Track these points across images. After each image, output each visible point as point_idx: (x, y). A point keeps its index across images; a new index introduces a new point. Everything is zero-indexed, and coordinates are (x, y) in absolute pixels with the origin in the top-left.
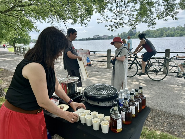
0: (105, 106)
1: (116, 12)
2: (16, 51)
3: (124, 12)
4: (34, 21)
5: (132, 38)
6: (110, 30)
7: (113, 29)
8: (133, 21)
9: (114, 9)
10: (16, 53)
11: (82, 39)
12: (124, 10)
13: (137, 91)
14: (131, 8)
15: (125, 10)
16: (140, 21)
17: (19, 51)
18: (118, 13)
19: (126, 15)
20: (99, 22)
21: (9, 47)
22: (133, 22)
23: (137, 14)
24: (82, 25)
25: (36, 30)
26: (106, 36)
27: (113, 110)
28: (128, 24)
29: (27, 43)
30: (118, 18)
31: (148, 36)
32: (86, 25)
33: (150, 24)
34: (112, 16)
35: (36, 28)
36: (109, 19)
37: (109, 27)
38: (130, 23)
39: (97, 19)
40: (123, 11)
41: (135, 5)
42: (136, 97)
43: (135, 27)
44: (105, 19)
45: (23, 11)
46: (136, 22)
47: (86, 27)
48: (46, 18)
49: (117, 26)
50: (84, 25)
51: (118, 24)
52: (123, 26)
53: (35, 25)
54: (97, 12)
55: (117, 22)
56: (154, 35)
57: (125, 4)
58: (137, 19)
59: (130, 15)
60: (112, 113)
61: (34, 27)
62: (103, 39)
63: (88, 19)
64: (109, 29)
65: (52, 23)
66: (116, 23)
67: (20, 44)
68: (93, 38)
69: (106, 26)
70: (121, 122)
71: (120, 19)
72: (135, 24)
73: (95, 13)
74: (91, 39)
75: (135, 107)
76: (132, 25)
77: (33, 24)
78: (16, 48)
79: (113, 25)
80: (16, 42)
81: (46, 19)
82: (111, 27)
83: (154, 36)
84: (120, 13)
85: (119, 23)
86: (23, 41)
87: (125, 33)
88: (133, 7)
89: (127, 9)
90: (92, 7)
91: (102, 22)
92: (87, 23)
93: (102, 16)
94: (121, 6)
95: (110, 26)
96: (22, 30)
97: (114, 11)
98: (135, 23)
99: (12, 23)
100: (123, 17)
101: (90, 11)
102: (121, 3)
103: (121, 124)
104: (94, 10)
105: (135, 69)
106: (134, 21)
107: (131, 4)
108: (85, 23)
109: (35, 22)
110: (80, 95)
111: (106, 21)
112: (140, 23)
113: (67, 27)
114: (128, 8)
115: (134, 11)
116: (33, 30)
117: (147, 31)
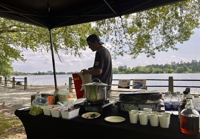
4: (21, 50)
11: (71, 72)
24: (75, 56)
25: (22, 60)
31: (138, 72)
35: (22, 57)
47: (80, 57)
50: (77, 55)
61: (20, 56)
71: (120, 48)
77: (20, 53)
83: (144, 72)
108: (79, 53)
113: (60, 57)
117: (137, 67)
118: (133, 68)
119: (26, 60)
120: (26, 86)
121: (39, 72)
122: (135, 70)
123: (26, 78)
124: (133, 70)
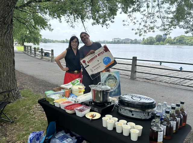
0: (141, 118)
1: (147, 14)
2: (26, 50)
3: (157, 14)
5: (160, 44)
6: (138, 34)
7: (141, 33)
8: (167, 25)
9: (145, 10)
10: (26, 53)
11: (99, 41)
12: (157, 12)
13: (178, 105)
14: (165, 9)
15: (159, 12)
16: (176, 26)
17: (29, 50)
18: (149, 15)
19: (159, 18)
20: (125, 25)
21: (17, 46)
22: (167, 27)
23: (172, 16)
24: (102, 27)
25: (49, 29)
26: (128, 39)
27: (154, 122)
28: (160, 28)
29: (37, 42)
30: (149, 21)
31: (181, 43)
32: (107, 26)
33: (188, 30)
34: (141, 18)
35: (49, 26)
36: (137, 21)
37: (137, 31)
38: (163, 27)
39: (123, 21)
40: (155, 13)
41: (171, 6)
42: (177, 112)
43: (169, 32)
44: (132, 22)
45: (38, 7)
46: (171, 27)
47: (107, 28)
48: (61, 15)
49: (146, 30)
50: (105, 26)
51: (148, 28)
52: (154, 30)
53: (48, 23)
54: (123, 12)
55: (147, 25)
56: (190, 42)
57: (158, 5)
58: (171, 22)
59: (164, 18)
60: (153, 125)
61: (48, 25)
62: (125, 43)
63: (112, 19)
64: (136, 34)
65: (72, 23)
66: (146, 27)
67: (29, 43)
68: (113, 42)
69: (133, 29)
70: (163, 135)
71: (151, 22)
72: (170, 29)
73: (121, 13)
74: (109, 42)
75: (176, 122)
76: (165, 30)
77: (47, 22)
78: (26, 47)
79: (142, 28)
80: (26, 40)
81: (61, 17)
82: (139, 31)
83: (189, 44)
84: (151, 15)
85: (149, 26)
86: (32, 40)
87: (152, 37)
88: (168, 9)
89: (160, 11)
90: (117, 6)
91: (128, 25)
92: (109, 24)
93: (129, 18)
94: (154, 7)
95: (138, 29)
96: (34, 28)
97: (144, 13)
98: (169, 27)
99: (25, 20)
100: (155, 20)
101: (114, 10)
102: (154, 3)
103: (162, 137)
104: (119, 9)
105: (165, 82)
106: (169, 25)
107: (166, 5)
108: (106, 24)
109: (49, 20)
110: (111, 105)
111: (134, 24)
112: (176, 28)
113: (86, 28)
114: (162, 10)
115: (169, 14)
116: (46, 29)
117: (181, 36)
118: (175, 38)
119: (53, 29)
120: (53, 59)
121: (66, 39)
122: (177, 40)
123: (53, 50)
124: (174, 39)
